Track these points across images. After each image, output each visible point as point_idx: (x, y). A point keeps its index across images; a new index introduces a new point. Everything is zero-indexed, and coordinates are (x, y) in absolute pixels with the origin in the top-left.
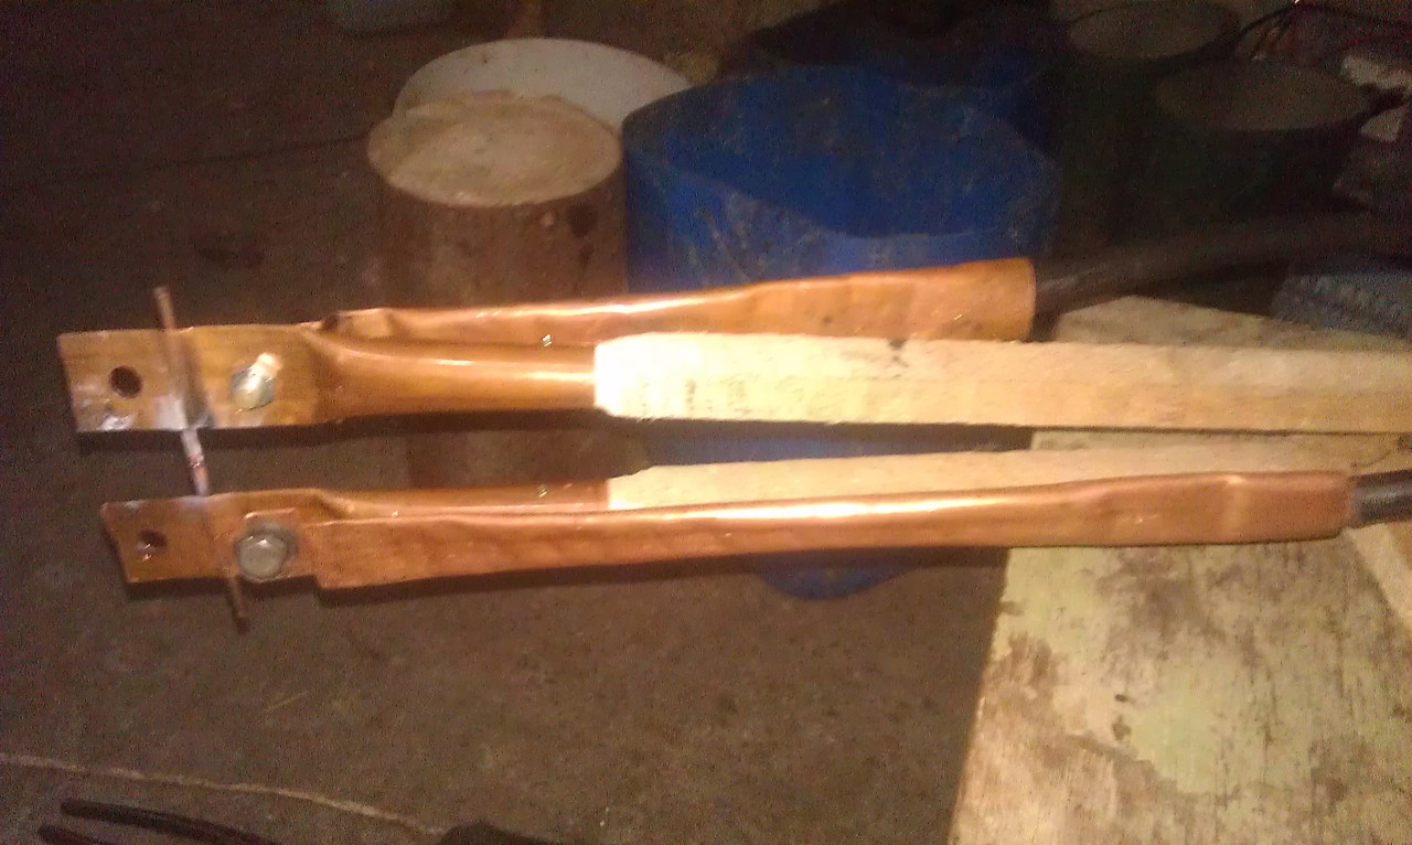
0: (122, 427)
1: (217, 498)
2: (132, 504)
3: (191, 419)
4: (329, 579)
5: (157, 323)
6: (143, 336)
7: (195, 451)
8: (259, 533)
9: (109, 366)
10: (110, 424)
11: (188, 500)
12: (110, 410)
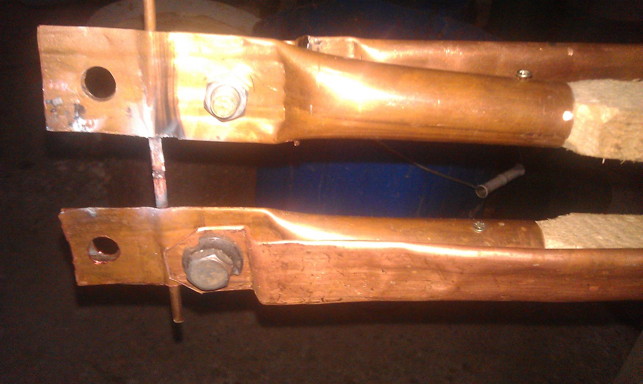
0: (89, 130)
1: (174, 210)
2: (91, 210)
3: (159, 128)
4: (268, 296)
5: (139, 24)
6: (124, 36)
7: (158, 160)
8: (208, 247)
9: (85, 63)
10: (79, 126)
11: (145, 211)
12: (80, 110)
